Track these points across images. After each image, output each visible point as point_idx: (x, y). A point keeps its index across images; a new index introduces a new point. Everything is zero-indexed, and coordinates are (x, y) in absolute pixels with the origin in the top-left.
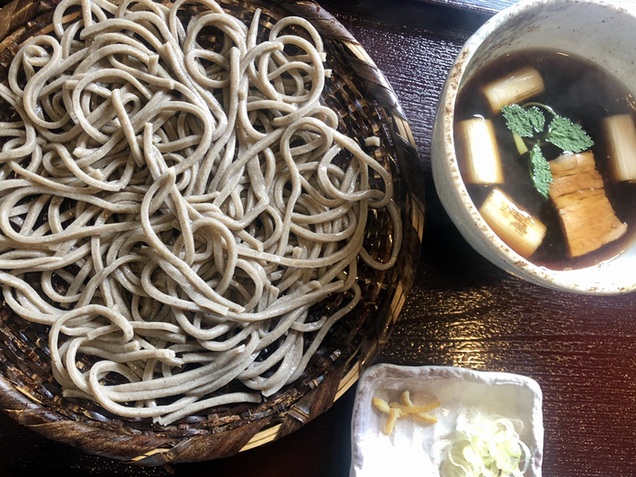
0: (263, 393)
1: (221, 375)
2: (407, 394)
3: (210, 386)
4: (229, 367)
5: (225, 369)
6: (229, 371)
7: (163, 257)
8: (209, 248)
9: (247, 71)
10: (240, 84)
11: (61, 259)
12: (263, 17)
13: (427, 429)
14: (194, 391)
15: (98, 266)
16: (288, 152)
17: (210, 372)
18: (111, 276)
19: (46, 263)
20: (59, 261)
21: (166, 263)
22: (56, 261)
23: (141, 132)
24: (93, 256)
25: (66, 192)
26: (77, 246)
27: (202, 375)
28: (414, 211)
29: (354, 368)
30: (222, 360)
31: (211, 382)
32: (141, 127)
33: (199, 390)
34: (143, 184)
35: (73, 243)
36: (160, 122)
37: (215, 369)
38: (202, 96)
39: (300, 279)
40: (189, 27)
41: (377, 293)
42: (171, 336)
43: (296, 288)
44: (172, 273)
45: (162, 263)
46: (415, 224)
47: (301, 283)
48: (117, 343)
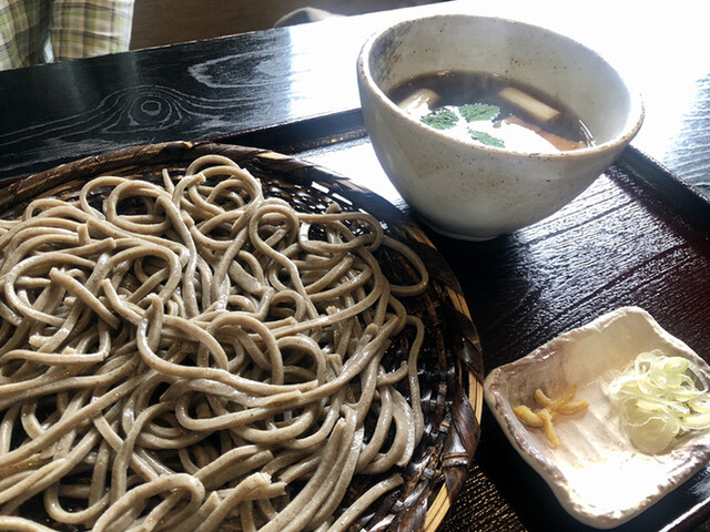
0: (400, 464)
1: (339, 472)
2: (539, 392)
3: (334, 494)
4: (342, 455)
5: (339, 461)
6: (344, 461)
7: (192, 377)
8: (238, 349)
9: (183, 207)
10: (182, 217)
11: (62, 460)
12: (172, 174)
13: (587, 418)
14: (320, 514)
15: (117, 443)
16: (265, 245)
17: (323, 478)
18: (139, 446)
19: (45, 475)
20: (62, 462)
21: (199, 381)
22: (57, 466)
23: (101, 292)
24: (105, 436)
25: (37, 387)
26: (78, 438)
27: (317, 487)
28: (411, 232)
29: (471, 381)
30: (329, 450)
31: (332, 489)
32: (98, 287)
33: (324, 509)
34: (128, 340)
35: (71, 436)
36: (117, 279)
37: (328, 469)
38: (150, 240)
39: (352, 336)
40: (105, 209)
41: (434, 313)
42: (252, 459)
43: (355, 348)
44: (213, 387)
45: (194, 385)
46: (419, 240)
47: (356, 339)
48: (189, 515)
